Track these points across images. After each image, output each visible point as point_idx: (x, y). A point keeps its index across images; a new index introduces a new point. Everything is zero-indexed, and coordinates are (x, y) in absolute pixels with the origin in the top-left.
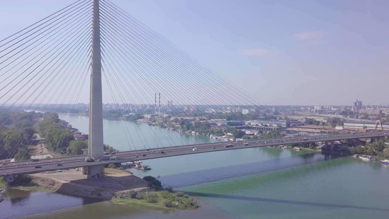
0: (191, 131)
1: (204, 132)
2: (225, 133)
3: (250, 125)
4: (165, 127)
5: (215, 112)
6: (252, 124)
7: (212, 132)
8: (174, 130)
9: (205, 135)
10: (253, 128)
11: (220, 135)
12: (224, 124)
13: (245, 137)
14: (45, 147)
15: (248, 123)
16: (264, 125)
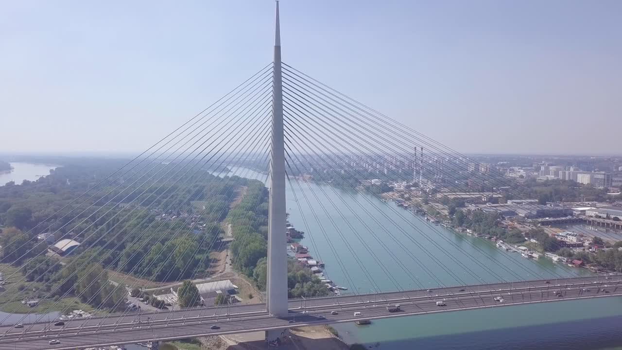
0: (465, 228)
1: (489, 233)
2: (526, 239)
3: (584, 214)
4: (424, 214)
5: (524, 175)
6: (589, 213)
7: (503, 236)
8: (437, 222)
9: (490, 238)
10: (590, 222)
11: (517, 241)
12: (530, 213)
13: (563, 252)
14: (230, 260)
15: (581, 211)
16: (612, 217)
